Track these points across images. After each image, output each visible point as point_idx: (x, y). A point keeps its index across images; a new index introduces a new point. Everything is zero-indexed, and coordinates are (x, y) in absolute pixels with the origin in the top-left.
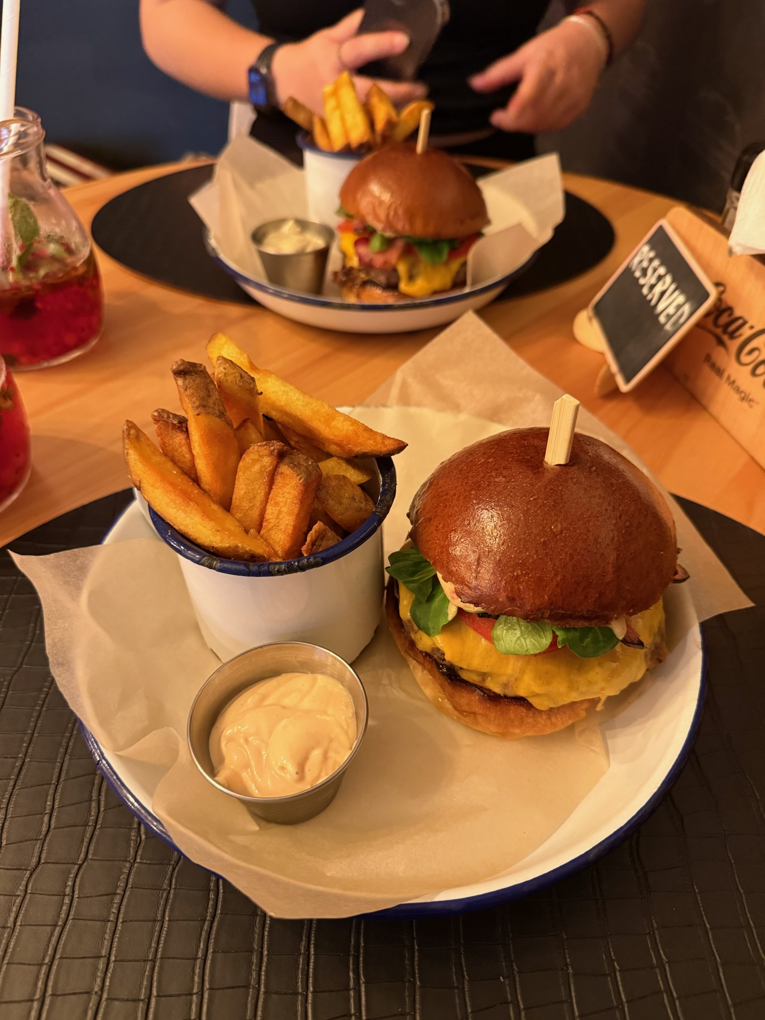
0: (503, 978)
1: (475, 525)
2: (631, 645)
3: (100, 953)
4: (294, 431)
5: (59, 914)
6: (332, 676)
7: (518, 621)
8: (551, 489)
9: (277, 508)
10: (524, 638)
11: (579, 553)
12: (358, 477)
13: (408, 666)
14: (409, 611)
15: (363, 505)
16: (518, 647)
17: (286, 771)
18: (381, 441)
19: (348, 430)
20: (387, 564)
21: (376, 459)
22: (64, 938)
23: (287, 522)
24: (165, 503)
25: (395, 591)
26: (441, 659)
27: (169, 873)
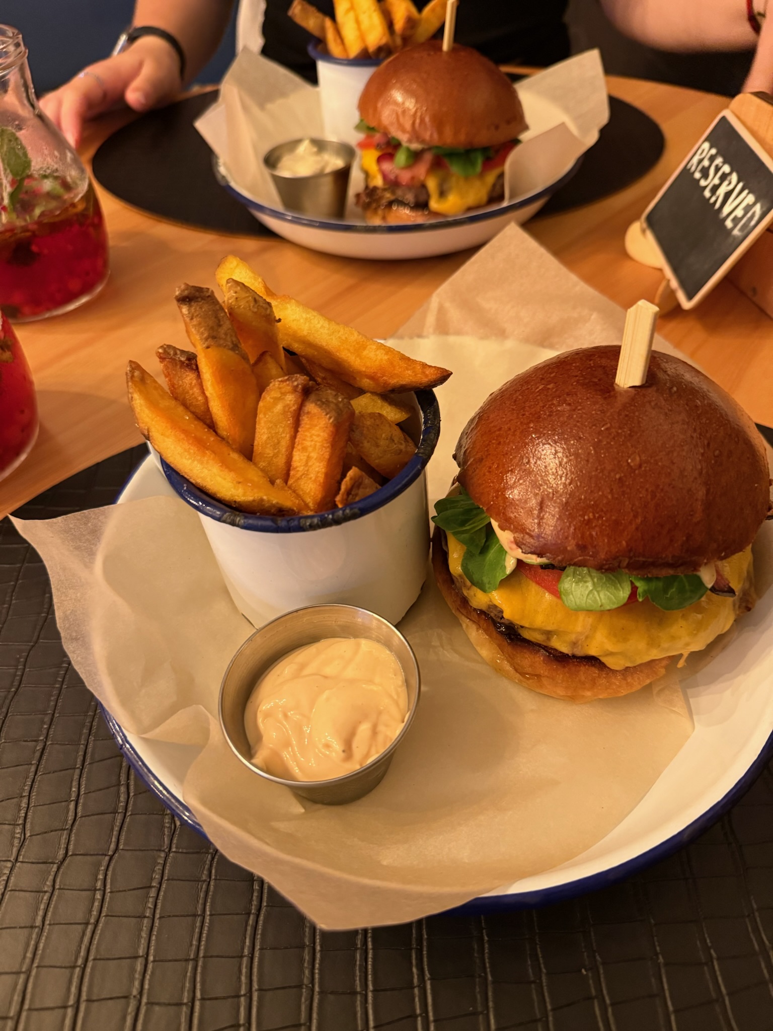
0: (586, 970)
1: (536, 463)
2: (720, 593)
3: (137, 952)
4: (320, 366)
5: (91, 911)
6: (378, 641)
7: (589, 572)
8: (627, 416)
9: (305, 454)
10: (598, 592)
11: (662, 490)
12: (395, 414)
13: (461, 625)
14: (460, 565)
15: (403, 447)
16: (590, 601)
17: (331, 749)
18: (420, 370)
19: (381, 359)
20: (433, 512)
21: (416, 393)
22: (97, 937)
23: (317, 469)
24: (178, 454)
25: (443, 543)
26: (498, 617)
27: (208, 862)
